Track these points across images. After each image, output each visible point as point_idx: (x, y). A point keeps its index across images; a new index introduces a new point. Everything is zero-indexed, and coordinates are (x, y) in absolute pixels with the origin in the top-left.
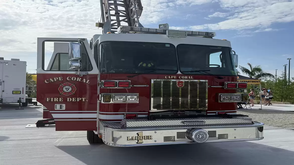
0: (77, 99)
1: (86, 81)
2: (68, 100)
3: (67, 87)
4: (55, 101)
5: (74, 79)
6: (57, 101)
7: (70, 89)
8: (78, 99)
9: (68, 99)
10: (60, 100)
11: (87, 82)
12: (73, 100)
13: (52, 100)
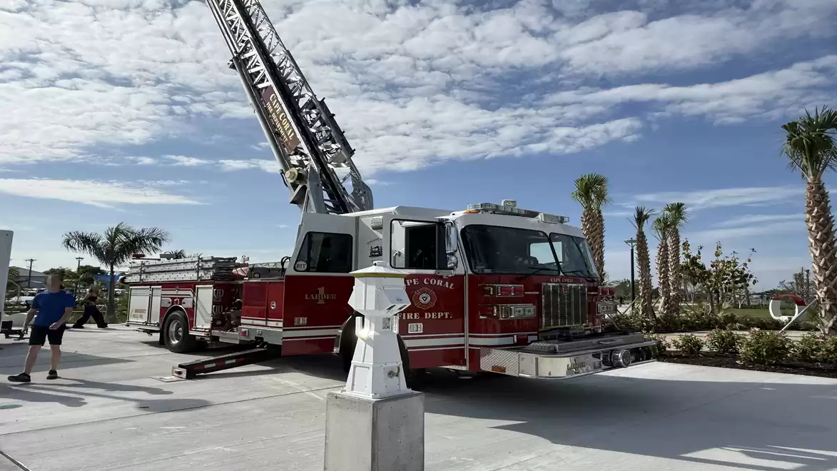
0: (437, 315)
1: (449, 285)
2: (426, 317)
3: (424, 295)
4: (408, 318)
5: (433, 282)
6: (412, 318)
7: (429, 298)
8: (439, 314)
9: (426, 314)
10: (415, 318)
11: (451, 287)
12: (433, 317)
13: (404, 318)
